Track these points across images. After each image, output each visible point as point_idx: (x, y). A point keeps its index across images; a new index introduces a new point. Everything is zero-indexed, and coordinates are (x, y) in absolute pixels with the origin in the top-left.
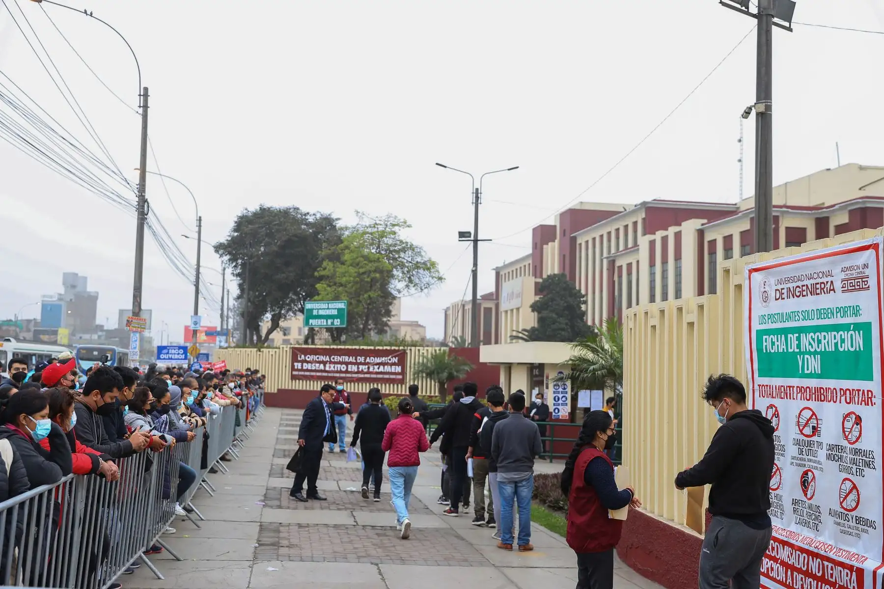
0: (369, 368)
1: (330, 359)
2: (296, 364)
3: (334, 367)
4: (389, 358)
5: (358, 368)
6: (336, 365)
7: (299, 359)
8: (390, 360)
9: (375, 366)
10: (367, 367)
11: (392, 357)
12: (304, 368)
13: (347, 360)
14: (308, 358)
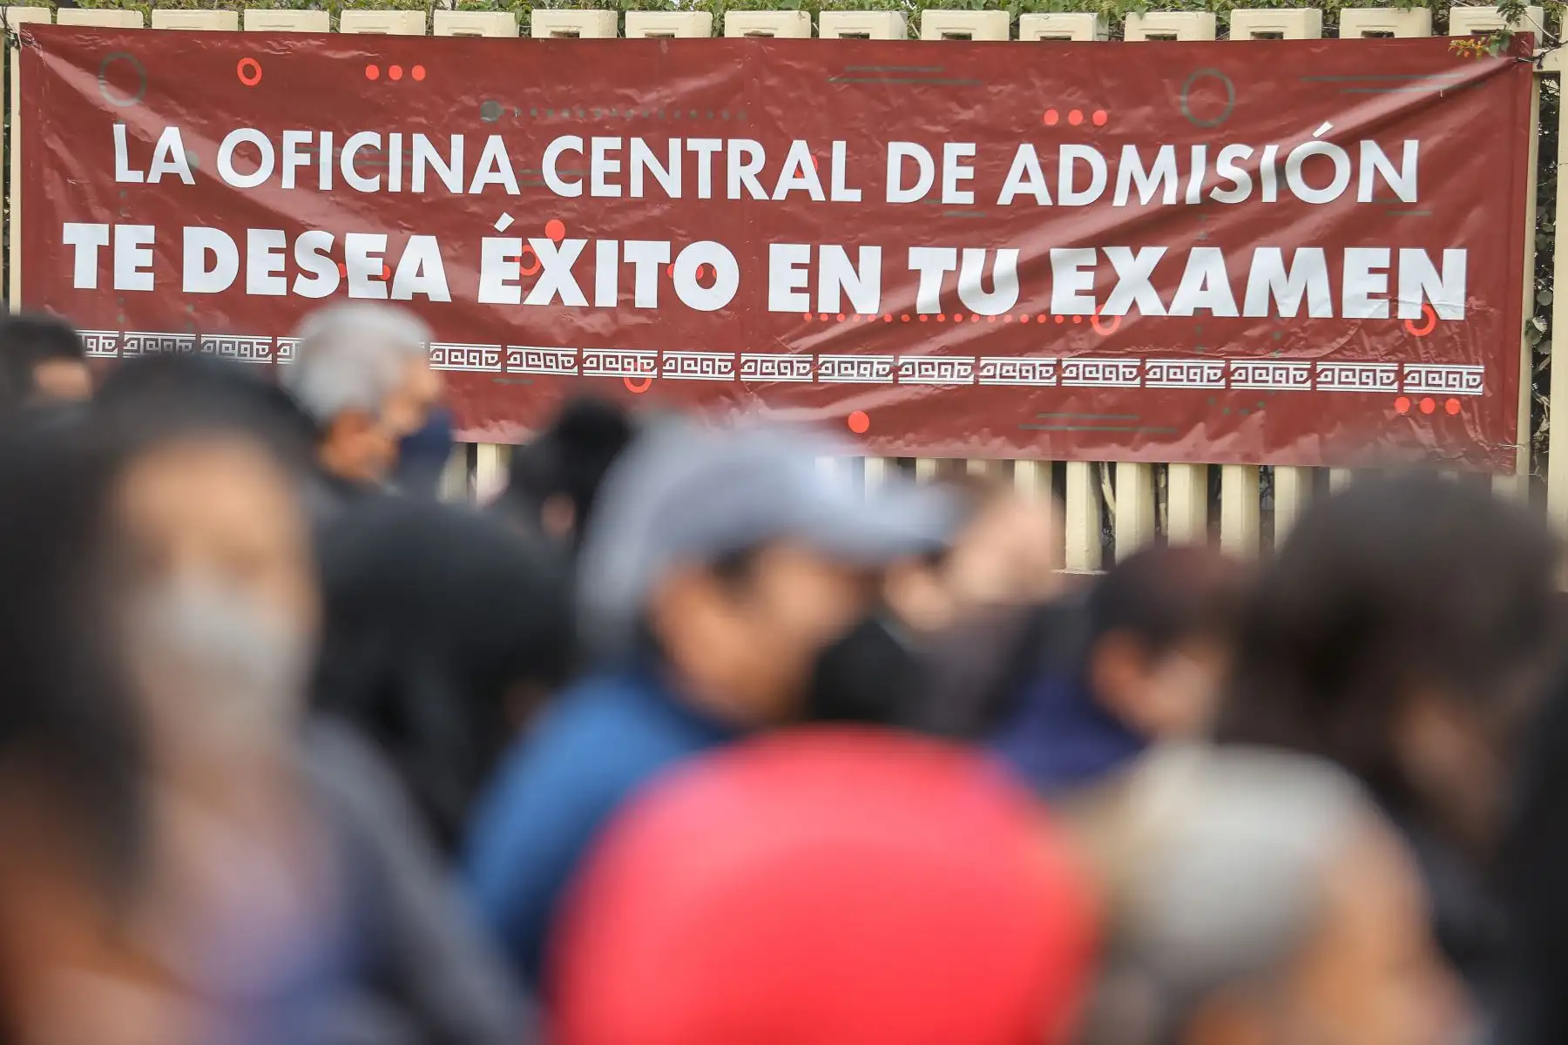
0: (1035, 275)
1: (527, 168)
2: (82, 237)
3: (584, 271)
4: (1302, 150)
5: (897, 277)
6: (606, 250)
7: (124, 174)
8: (1317, 170)
9: (1119, 256)
10: (1007, 260)
11: (1349, 141)
12: (196, 280)
13: (743, 178)
14: (247, 156)
